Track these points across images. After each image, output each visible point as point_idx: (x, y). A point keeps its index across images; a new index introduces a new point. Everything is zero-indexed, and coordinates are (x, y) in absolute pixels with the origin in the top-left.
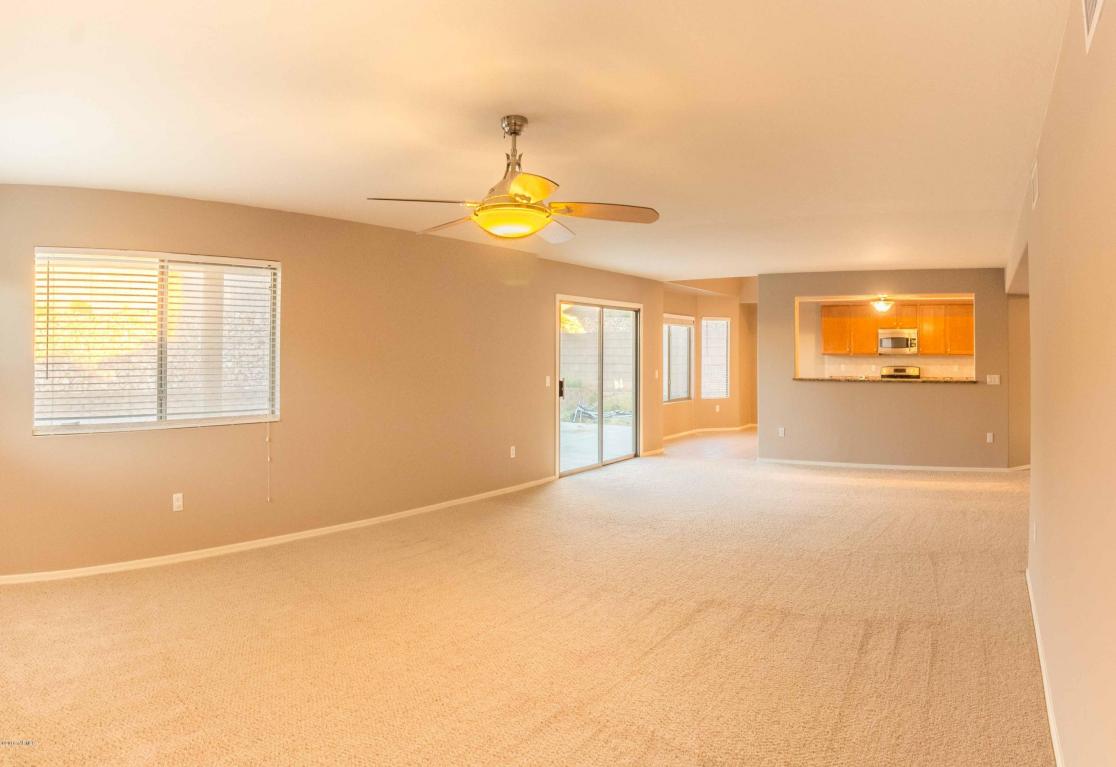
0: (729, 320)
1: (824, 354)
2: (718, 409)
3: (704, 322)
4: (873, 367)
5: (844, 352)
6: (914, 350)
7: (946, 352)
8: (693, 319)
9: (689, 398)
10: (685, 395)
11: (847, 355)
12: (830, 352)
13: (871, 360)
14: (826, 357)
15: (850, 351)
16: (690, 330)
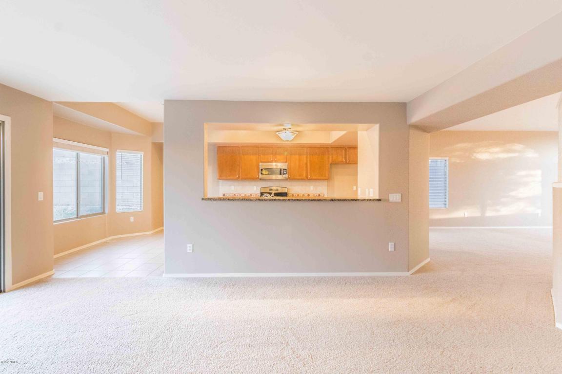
0: (142, 153)
1: (219, 179)
2: (132, 219)
3: (118, 154)
4: (255, 188)
5: (235, 178)
6: (286, 176)
7: (307, 177)
8: (107, 150)
9: (103, 213)
10: (100, 211)
11: (238, 179)
12: (224, 178)
13: (253, 183)
14: (221, 181)
15: (239, 177)
16: (104, 159)
